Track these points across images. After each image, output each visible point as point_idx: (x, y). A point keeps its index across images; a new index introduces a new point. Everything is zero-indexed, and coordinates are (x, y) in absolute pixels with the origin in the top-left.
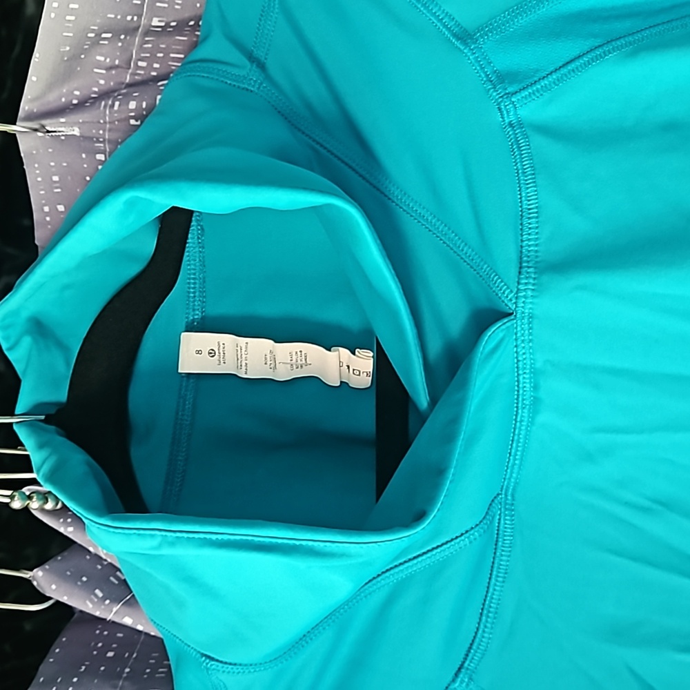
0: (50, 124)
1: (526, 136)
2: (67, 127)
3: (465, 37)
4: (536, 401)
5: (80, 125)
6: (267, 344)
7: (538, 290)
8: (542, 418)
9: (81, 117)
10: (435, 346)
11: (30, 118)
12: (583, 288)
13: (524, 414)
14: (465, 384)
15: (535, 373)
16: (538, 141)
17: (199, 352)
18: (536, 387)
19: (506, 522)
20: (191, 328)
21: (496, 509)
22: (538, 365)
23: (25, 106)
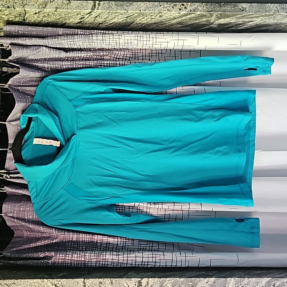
0: (11, 123)
1: (78, 113)
2: (14, 123)
3: (70, 100)
4: (79, 145)
5: (16, 123)
6: (46, 140)
7: (79, 131)
8: (80, 147)
9: (16, 122)
10: (66, 139)
11: (8, 121)
12: (84, 131)
13: (78, 147)
14: (70, 143)
15: (79, 142)
16: (79, 113)
17: (36, 141)
18: (79, 143)
19: (75, 161)
20: (35, 138)
21: (74, 159)
22: (79, 140)
23: (7, 120)
